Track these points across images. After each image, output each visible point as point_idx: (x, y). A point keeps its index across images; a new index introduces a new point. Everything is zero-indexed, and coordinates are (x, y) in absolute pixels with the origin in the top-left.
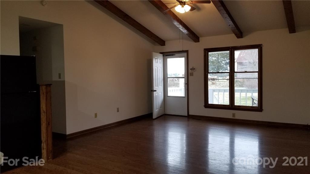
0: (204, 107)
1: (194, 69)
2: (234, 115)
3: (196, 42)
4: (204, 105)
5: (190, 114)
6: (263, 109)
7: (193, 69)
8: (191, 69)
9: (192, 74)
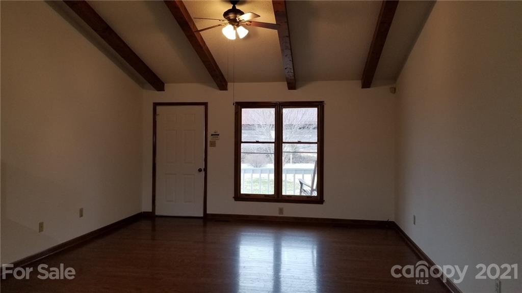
0: (234, 200)
1: (218, 135)
2: (281, 210)
3: (221, 90)
4: (233, 196)
5: (208, 212)
6: (324, 199)
7: (216, 135)
8: (212, 135)
9: (213, 144)
